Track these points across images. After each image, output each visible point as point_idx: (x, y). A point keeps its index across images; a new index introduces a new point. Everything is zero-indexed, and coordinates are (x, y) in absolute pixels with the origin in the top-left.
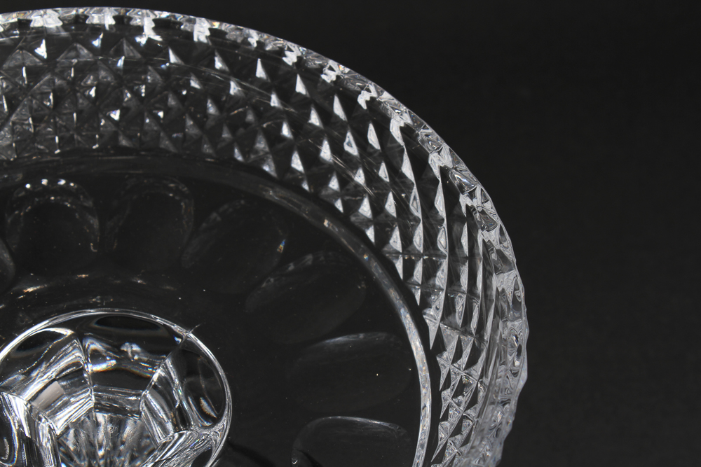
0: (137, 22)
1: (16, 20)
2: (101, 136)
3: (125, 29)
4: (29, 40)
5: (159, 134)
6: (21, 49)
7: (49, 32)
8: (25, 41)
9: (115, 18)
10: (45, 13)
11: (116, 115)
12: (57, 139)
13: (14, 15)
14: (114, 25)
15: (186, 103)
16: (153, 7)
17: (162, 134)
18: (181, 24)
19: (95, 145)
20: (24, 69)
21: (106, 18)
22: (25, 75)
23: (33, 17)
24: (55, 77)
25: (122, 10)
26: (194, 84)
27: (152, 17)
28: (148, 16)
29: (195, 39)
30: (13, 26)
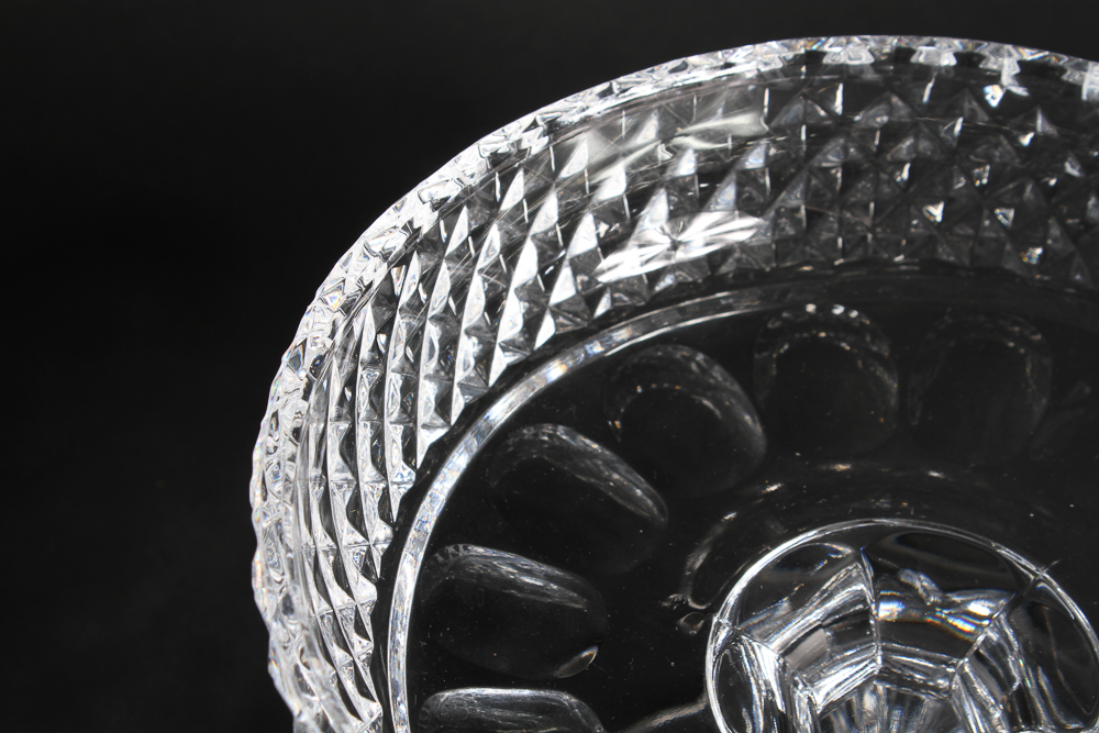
0: (991, 64)
1: (802, 51)
2: (910, 241)
3: (971, 72)
4: (815, 84)
5: (1003, 245)
6: (806, 97)
7: (852, 71)
8: (811, 86)
9: (957, 55)
10: (848, 42)
11: (937, 212)
12: (840, 241)
13: (802, 42)
14: (954, 67)
15: (1054, 200)
16: (1019, 42)
17: (1008, 247)
18: (1063, 70)
19: (898, 255)
20: (804, 128)
21: (942, 53)
22: (803, 137)
23: (826, 48)
24: (850, 144)
25: (970, 45)
26: (1072, 169)
27: (1016, 56)
28: (1010, 55)
29: (1084, 97)
30: (798, 61)
